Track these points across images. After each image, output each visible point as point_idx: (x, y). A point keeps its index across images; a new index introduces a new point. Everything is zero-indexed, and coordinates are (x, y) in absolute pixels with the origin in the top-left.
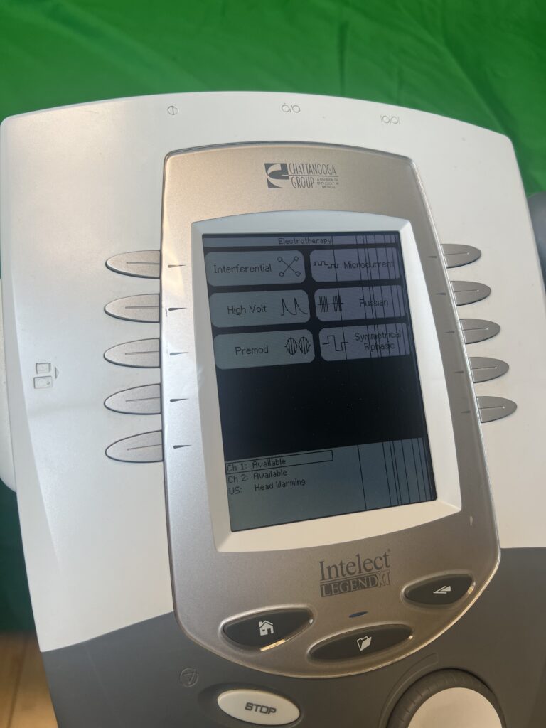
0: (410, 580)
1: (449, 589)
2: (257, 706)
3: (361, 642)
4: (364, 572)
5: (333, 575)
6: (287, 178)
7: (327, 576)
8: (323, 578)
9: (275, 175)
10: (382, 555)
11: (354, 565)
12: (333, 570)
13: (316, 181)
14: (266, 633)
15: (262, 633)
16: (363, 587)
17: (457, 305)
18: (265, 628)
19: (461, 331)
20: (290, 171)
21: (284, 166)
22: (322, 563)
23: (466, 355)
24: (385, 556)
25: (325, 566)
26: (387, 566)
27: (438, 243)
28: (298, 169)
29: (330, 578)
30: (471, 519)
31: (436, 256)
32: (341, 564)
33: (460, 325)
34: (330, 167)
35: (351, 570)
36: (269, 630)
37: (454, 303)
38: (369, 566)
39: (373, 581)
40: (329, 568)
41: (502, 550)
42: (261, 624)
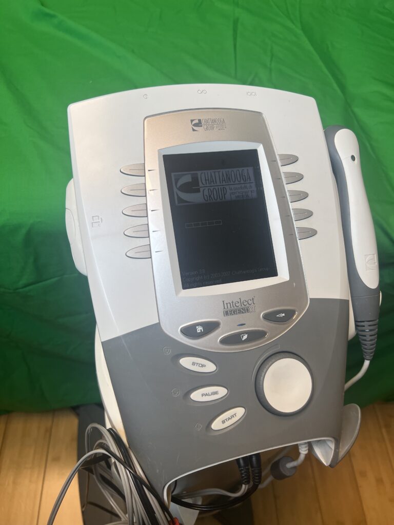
0: (265, 310)
1: (284, 315)
2: (197, 364)
3: (243, 336)
4: (243, 306)
5: (229, 307)
6: (201, 126)
7: (226, 307)
8: (224, 308)
9: (196, 125)
10: (251, 299)
11: (238, 302)
12: (229, 305)
13: (215, 127)
14: (200, 331)
15: (198, 332)
16: (243, 313)
17: (287, 184)
18: (199, 329)
19: (288, 196)
20: (203, 122)
21: (200, 120)
22: (223, 301)
23: (291, 208)
24: (253, 299)
25: (225, 303)
26: (254, 304)
27: (276, 154)
28: (207, 121)
29: (227, 308)
30: (294, 284)
31: (275, 161)
32: (232, 302)
33: (287, 194)
34: (222, 120)
35: (237, 305)
36: (201, 330)
37: (285, 183)
38: (245, 303)
39: (247, 310)
40: (227, 304)
41: (310, 299)
42: (197, 327)
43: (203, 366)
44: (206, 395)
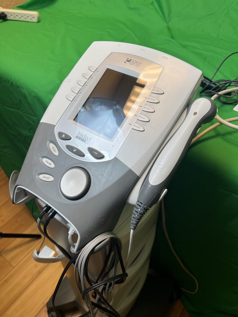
1: (97, 154)
5: (80, 135)
8: (78, 135)
9: (128, 61)
10: (90, 138)
13: (135, 64)
16: (83, 141)
25: (80, 133)
26: (89, 141)
28: (133, 61)
32: (82, 134)
34: (140, 63)
35: (83, 136)
38: (86, 138)
39: (85, 141)
43: (55, 151)
44: (47, 162)
